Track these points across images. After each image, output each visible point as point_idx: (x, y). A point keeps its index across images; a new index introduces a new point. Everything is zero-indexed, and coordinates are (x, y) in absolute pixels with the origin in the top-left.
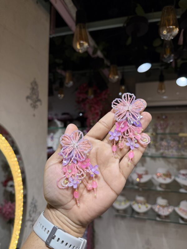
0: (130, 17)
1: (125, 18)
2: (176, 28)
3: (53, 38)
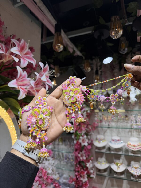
0: (96, 26)
1: (92, 27)
2: (121, 30)
3: (45, 44)
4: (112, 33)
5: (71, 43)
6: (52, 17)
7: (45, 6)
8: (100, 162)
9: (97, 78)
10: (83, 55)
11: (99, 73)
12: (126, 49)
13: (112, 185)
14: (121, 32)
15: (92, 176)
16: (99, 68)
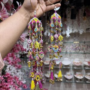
15: (43, 82)
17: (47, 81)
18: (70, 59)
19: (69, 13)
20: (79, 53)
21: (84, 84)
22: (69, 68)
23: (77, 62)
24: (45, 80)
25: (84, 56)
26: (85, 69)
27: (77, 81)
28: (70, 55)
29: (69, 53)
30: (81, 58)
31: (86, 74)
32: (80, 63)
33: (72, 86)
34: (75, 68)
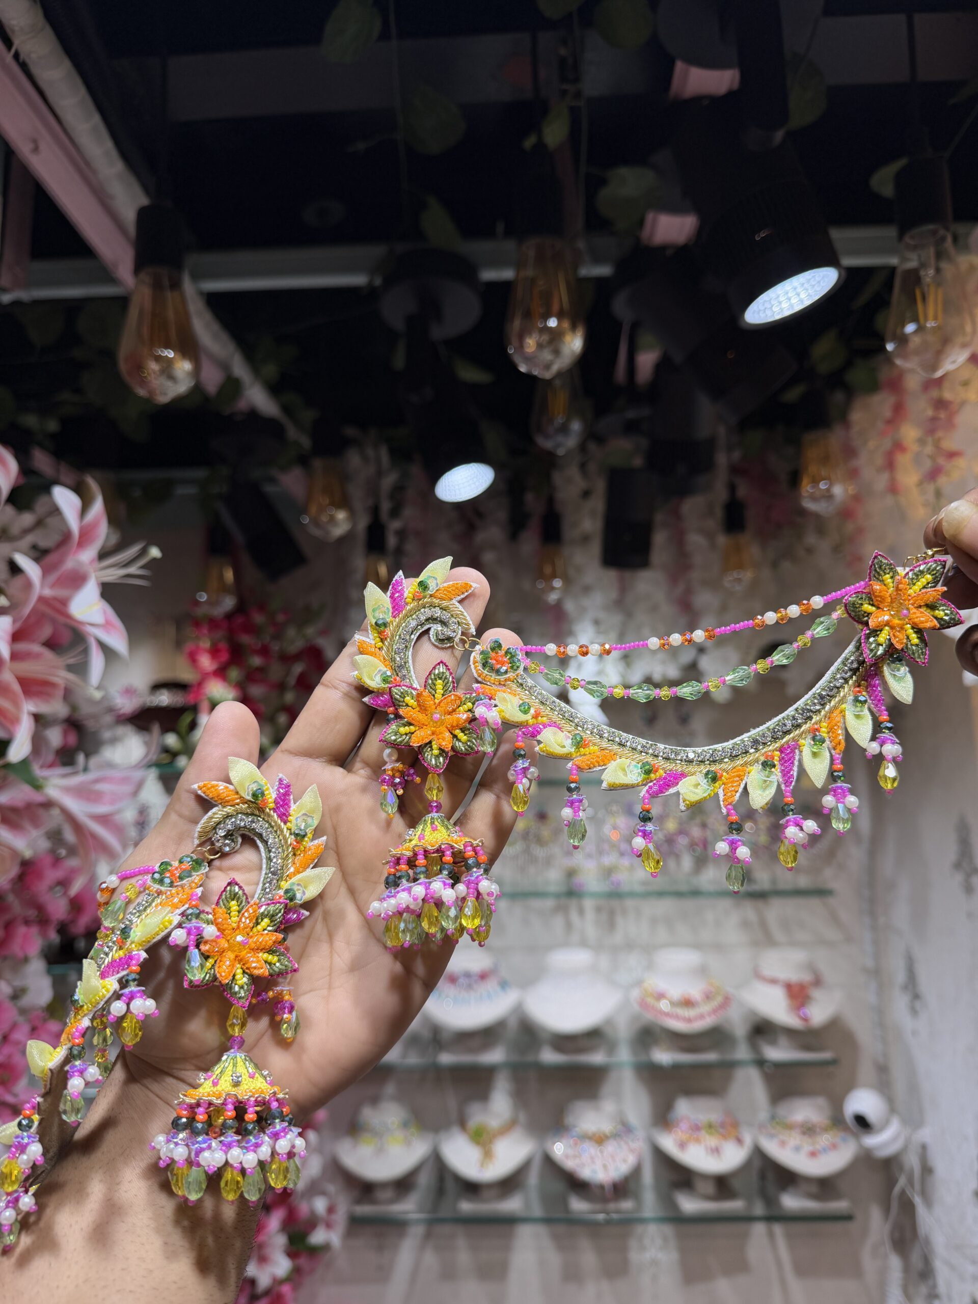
0: (399, 248)
1: (377, 251)
2: (574, 327)
3: (16, 303)
4: (521, 338)
5: (216, 326)
6: (109, 144)
7: (67, 64)
8: (377, 1134)
9: (377, 574)
10: (286, 409)
11: (392, 541)
12: (576, 426)
13: (448, 1274)
14: (575, 343)
15: (318, 1237)
16: (386, 506)
17: (356, 1224)
18: (604, 962)
19: (586, 494)
20: (696, 893)
21: (759, 1229)
22: (597, 1058)
23: (676, 991)
24: (340, 1217)
25: (745, 924)
26: (761, 1063)
27: (689, 1205)
28: (612, 914)
29: (594, 895)
30: (718, 948)
31: (773, 1117)
32: (708, 997)
33: (634, 1256)
34: (663, 1056)
